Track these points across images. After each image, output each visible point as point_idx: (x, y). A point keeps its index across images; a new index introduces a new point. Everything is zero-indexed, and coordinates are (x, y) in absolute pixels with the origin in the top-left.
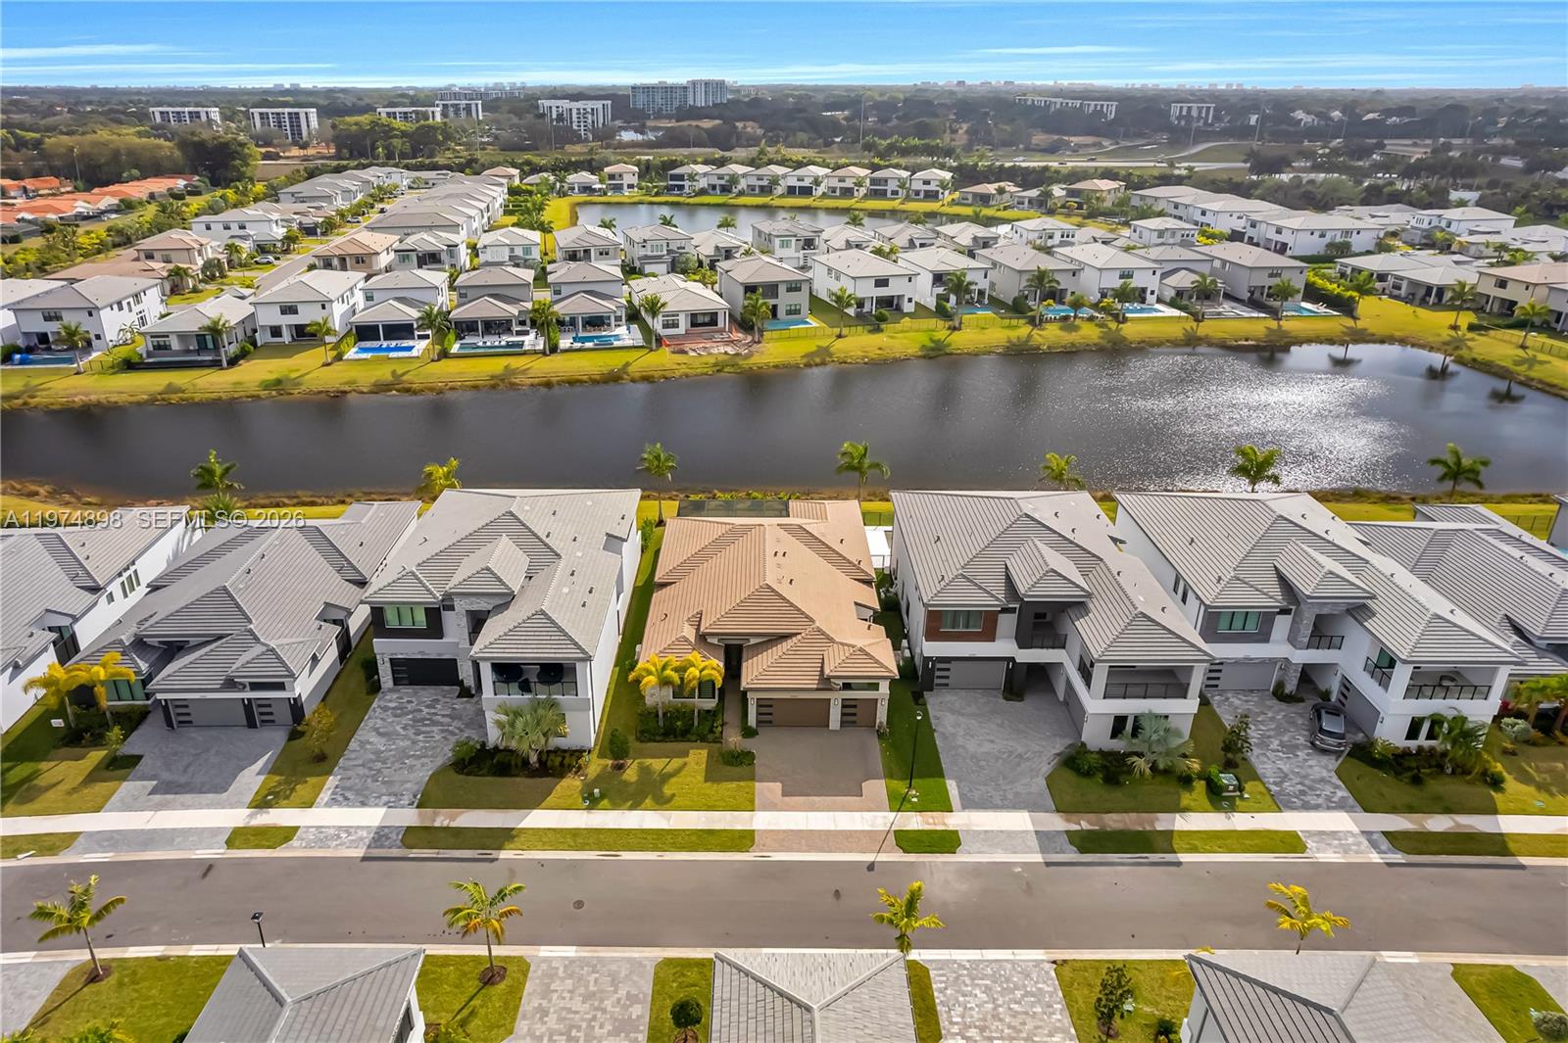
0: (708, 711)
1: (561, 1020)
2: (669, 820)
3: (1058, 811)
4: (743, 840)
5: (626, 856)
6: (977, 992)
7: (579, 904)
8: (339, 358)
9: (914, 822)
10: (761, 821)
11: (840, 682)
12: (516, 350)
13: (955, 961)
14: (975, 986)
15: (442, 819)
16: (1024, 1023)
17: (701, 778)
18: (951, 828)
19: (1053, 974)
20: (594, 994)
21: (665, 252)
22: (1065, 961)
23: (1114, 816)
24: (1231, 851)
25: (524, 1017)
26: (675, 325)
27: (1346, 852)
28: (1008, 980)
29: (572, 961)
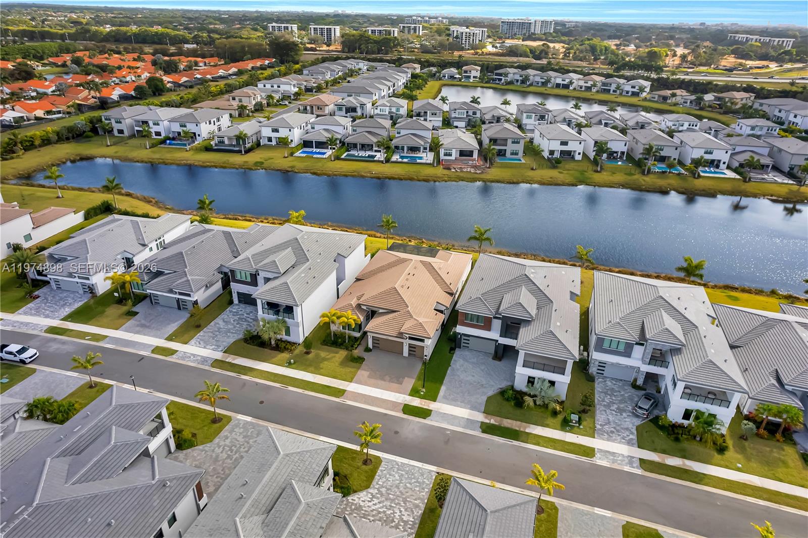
0: (355, 338)
1: (231, 442)
2: (315, 378)
3: (484, 412)
4: (340, 393)
5: (291, 388)
6: (397, 475)
7: (262, 402)
8: (292, 154)
9: (416, 402)
10: (352, 387)
11: (408, 336)
12: (371, 159)
13: (396, 461)
14: (397, 472)
15: (231, 359)
16: (407, 492)
17: (337, 364)
18: (430, 408)
19: (434, 477)
20: (249, 436)
21: (465, 116)
22: (443, 474)
23: (509, 421)
24: (555, 449)
25: (219, 438)
26: (450, 155)
27: (613, 463)
28: (413, 474)
29: (247, 422)
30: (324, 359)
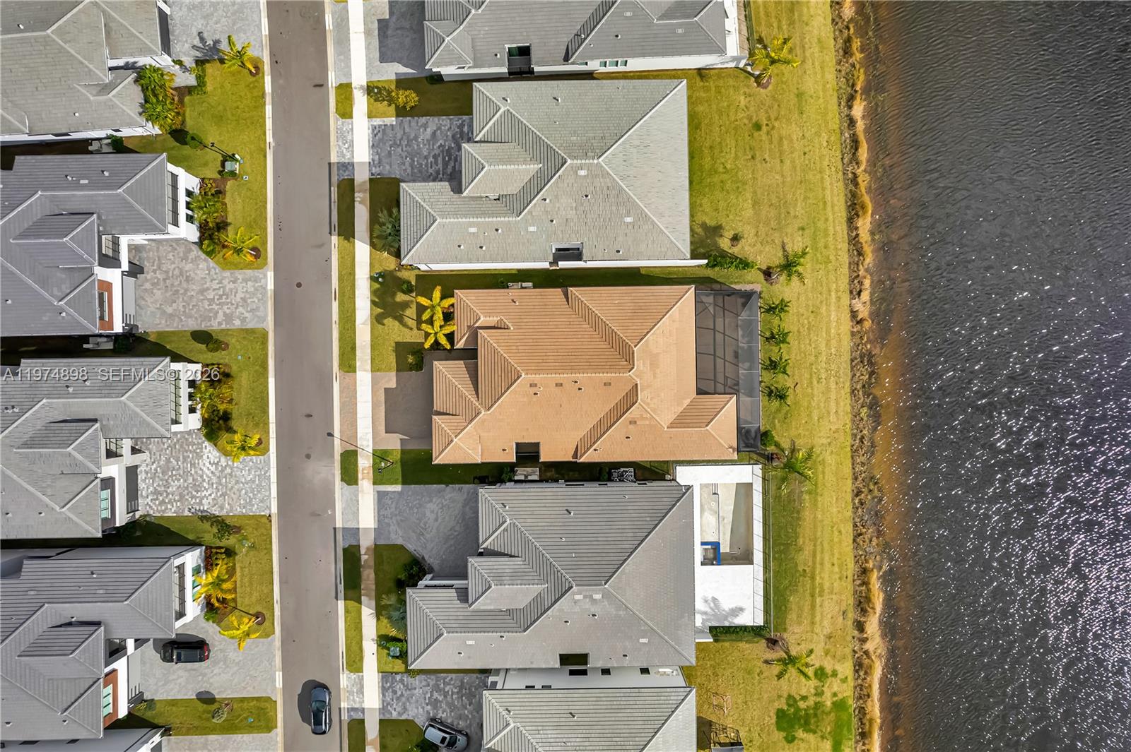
1: (231, 290)
2: (363, 324)
3: (375, 545)
4: (348, 364)
5: (335, 305)
6: (251, 476)
7: (299, 285)
9: (365, 463)
10: (364, 377)
13: (269, 469)
14: (255, 476)
15: (361, 196)
16: (234, 493)
17: (399, 339)
18: (360, 482)
19: (263, 513)
20: (246, 302)
22: (271, 521)
23: (372, 576)
24: (347, 630)
25: (231, 273)
27: (348, 692)
28: (259, 492)
29: (265, 288)
30: (400, 319)
